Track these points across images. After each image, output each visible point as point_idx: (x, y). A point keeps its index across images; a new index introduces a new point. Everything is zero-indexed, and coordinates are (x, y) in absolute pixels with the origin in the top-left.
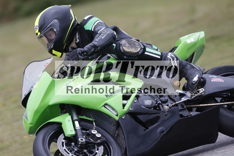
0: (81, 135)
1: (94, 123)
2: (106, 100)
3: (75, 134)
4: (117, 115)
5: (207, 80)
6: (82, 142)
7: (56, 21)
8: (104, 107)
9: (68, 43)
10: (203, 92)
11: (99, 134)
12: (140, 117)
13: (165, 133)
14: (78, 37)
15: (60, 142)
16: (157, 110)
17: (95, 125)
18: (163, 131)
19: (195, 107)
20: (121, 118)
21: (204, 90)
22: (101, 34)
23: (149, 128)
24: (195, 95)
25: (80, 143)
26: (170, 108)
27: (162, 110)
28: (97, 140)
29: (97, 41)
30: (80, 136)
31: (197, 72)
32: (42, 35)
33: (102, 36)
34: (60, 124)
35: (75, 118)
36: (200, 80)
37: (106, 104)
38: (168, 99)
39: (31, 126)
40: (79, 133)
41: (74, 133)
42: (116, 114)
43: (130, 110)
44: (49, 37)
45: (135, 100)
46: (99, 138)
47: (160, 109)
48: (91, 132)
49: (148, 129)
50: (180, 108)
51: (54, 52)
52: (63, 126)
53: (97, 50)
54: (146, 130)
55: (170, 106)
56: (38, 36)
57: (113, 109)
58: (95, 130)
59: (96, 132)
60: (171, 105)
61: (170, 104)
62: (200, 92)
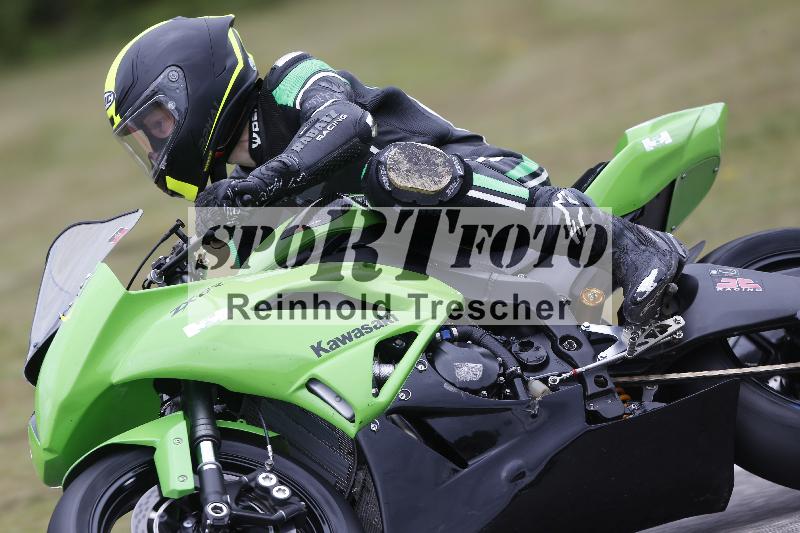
0: (217, 492)
1: (269, 447)
2: (313, 364)
3: (196, 488)
4: (352, 420)
5: (700, 284)
6: (215, 519)
7: (174, 74)
8: (305, 391)
9: (219, 151)
10: (681, 329)
11: (283, 487)
12: (439, 425)
13: (527, 480)
14: (257, 129)
15: (139, 521)
16: (506, 397)
17: (270, 454)
18: (522, 475)
19: (653, 383)
20: (365, 428)
21: (683, 322)
22: (317, 125)
23: (470, 463)
24: (647, 342)
25: (209, 521)
26: (553, 388)
27: (523, 397)
28: (277, 507)
29: (298, 149)
30: (212, 497)
31: (656, 260)
32: (130, 124)
33: (316, 132)
34: (150, 450)
35: (203, 428)
36: (668, 287)
37: (313, 380)
38: (548, 357)
39: (50, 456)
40: (211, 486)
41: (189, 484)
42: (348, 415)
43: (400, 400)
44: (155, 132)
45: (420, 363)
46: (283, 503)
47: (515, 395)
48: (255, 479)
49: (465, 466)
50: (592, 388)
51: (171, 183)
52: (157, 457)
53: (295, 182)
54: (457, 471)
55: (555, 381)
56: (115, 126)
57: (340, 398)
58: (270, 472)
59: (274, 479)
60: (558, 379)
61: (557, 373)
62: (670, 330)
